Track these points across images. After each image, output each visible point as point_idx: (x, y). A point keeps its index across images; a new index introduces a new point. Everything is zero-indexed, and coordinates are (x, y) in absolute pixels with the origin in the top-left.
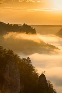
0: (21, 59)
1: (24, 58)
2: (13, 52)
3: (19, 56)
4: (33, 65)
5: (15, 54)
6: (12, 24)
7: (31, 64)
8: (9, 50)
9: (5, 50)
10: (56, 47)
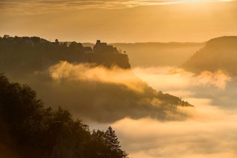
0: (91, 133)
1: (99, 131)
2: (69, 114)
3: (86, 126)
4: (122, 149)
5: (75, 120)
6: (65, 43)
7: (117, 146)
8: (60, 110)
9: (49, 109)
10: (182, 100)
